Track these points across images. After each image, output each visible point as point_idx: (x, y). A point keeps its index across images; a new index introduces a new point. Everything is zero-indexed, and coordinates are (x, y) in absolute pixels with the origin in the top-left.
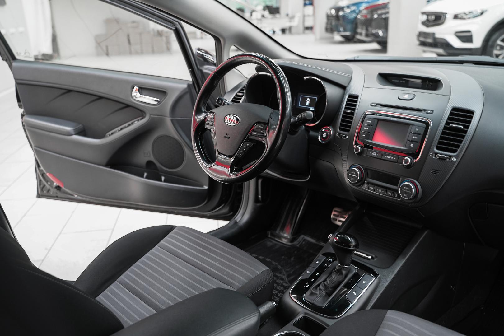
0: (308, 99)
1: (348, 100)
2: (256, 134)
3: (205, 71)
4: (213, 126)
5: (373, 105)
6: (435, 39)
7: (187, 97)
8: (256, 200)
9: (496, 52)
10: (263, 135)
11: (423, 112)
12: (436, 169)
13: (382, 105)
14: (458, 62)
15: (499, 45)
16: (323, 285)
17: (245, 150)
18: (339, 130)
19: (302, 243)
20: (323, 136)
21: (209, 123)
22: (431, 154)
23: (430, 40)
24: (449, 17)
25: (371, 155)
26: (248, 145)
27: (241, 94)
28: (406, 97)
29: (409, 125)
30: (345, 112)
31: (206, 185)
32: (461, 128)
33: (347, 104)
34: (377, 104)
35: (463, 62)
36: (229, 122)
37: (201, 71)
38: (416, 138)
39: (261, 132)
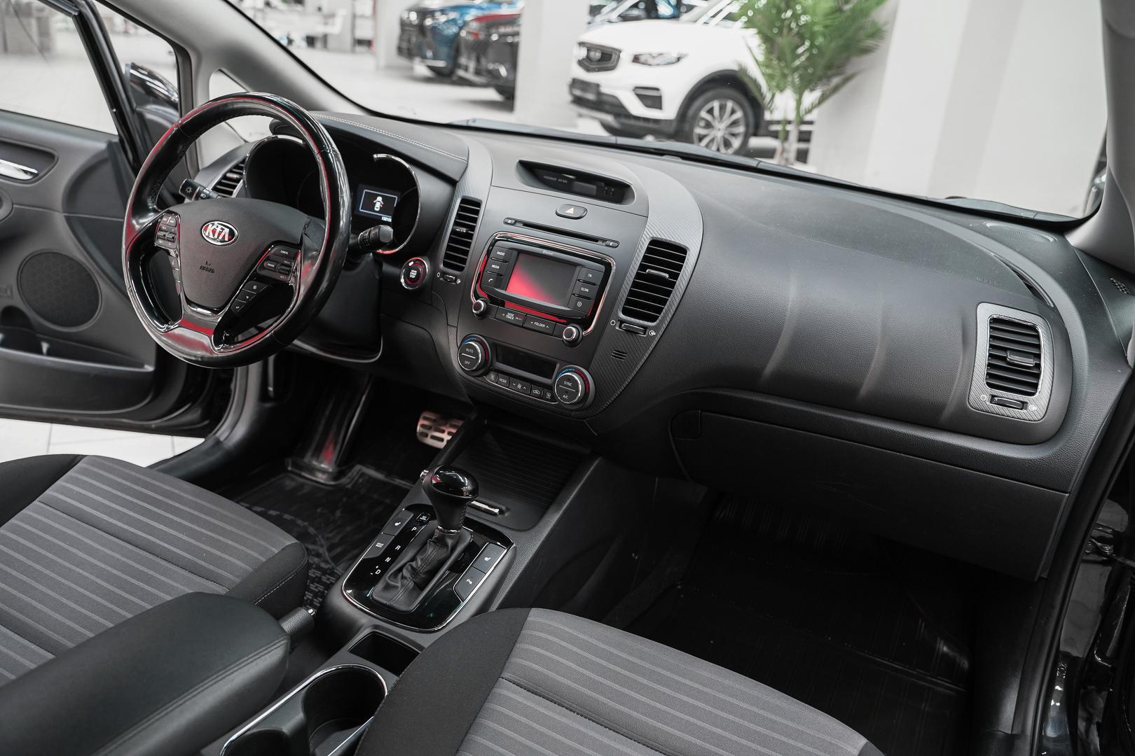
0: (380, 199)
1: (461, 208)
2: (273, 266)
3: (149, 116)
4: (174, 242)
5: (509, 222)
6: (599, 94)
7: (107, 169)
8: (263, 396)
9: (699, 131)
10: (288, 269)
11: (600, 243)
12: (620, 350)
13: (527, 225)
14: (653, 150)
15: (703, 119)
16: (410, 568)
17: (247, 297)
18: (442, 266)
19: (358, 480)
20: (411, 276)
21: (164, 235)
22: (613, 322)
23: (591, 96)
24: (626, 58)
25: (503, 319)
26: (255, 287)
27: (235, 176)
28: (571, 212)
29: (575, 265)
30: (453, 232)
31: (149, 364)
32: (664, 278)
33: (458, 216)
34: (516, 221)
35: (661, 152)
36: (211, 236)
37: (141, 116)
38: (587, 290)
39: (285, 262)
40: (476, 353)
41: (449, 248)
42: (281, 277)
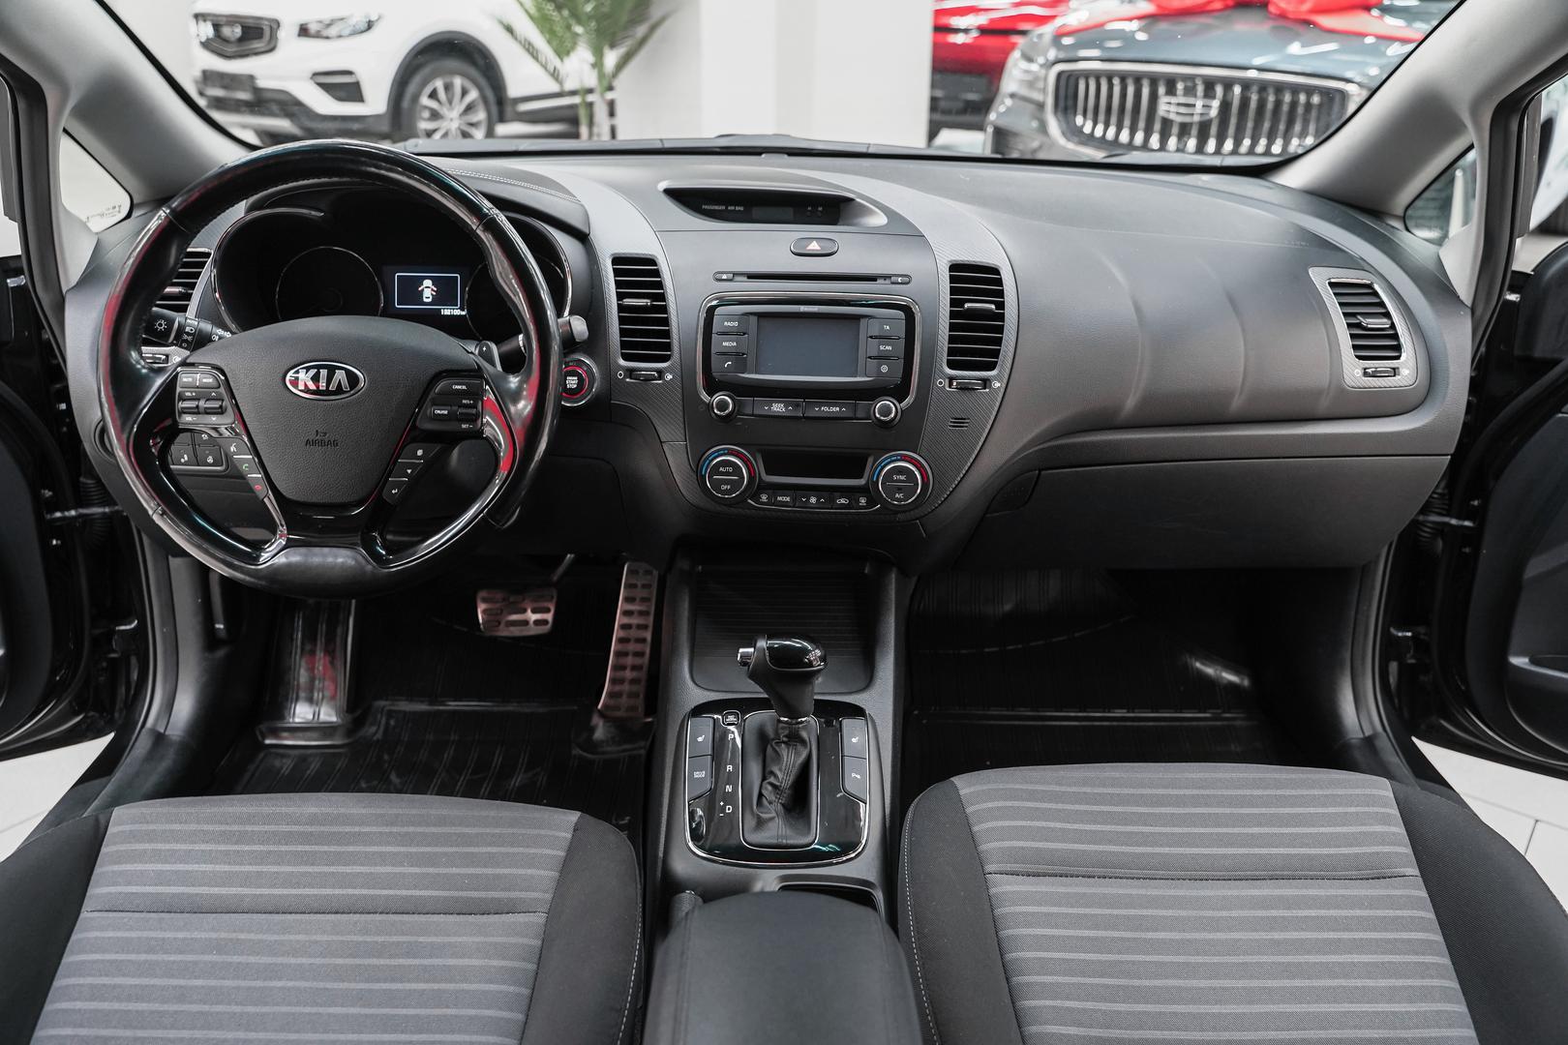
0: (428, 283)
1: (619, 272)
2: (446, 412)
4: (222, 413)
5: (724, 277)
8: (210, 641)
9: (424, 125)
10: (474, 411)
11: (879, 281)
12: (958, 416)
13: (752, 276)
16: (770, 788)
17: (409, 471)
18: (622, 362)
20: (569, 387)
21: (197, 407)
22: (941, 383)
25: (768, 414)
26: (420, 453)
28: (814, 246)
29: (857, 318)
30: (621, 308)
32: (990, 310)
33: (622, 284)
34: (735, 274)
36: (312, 386)
38: (889, 348)
39: (464, 401)
40: (737, 470)
41: (623, 333)
42: (464, 426)
